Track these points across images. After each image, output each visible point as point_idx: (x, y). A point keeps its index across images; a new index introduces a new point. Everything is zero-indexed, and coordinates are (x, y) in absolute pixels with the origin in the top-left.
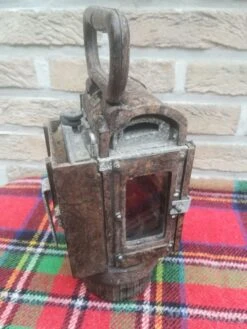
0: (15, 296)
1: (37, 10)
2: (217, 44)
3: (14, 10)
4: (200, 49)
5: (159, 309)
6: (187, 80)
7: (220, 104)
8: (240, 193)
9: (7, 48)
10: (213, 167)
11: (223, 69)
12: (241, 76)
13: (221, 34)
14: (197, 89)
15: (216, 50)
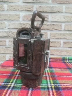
0: (17, 75)
1: (21, 22)
2: (55, 29)
3: (17, 22)
4: (52, 30)
5: (50, 76)
6: (50, 36)
7: (57, 40)
8: (63, 59)
9: (14, 29)
10: (57, 54)
11: (57, 34)
12: (60, 35)
13: (56, 27)
14: (52, 37)
15: (55, 30)
